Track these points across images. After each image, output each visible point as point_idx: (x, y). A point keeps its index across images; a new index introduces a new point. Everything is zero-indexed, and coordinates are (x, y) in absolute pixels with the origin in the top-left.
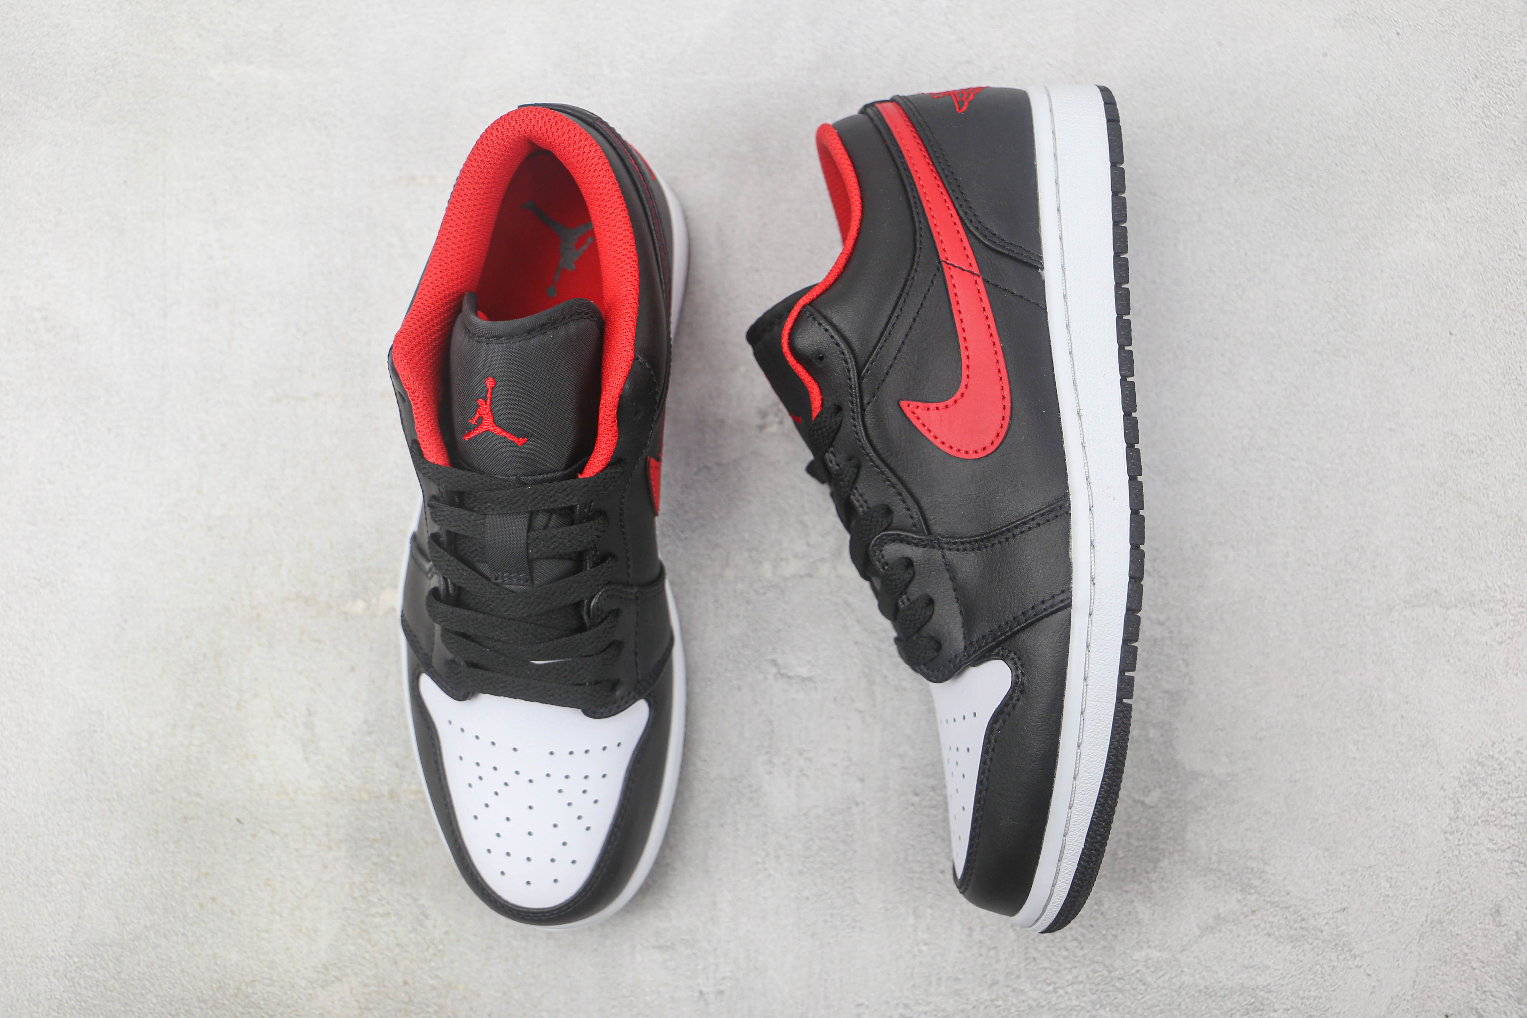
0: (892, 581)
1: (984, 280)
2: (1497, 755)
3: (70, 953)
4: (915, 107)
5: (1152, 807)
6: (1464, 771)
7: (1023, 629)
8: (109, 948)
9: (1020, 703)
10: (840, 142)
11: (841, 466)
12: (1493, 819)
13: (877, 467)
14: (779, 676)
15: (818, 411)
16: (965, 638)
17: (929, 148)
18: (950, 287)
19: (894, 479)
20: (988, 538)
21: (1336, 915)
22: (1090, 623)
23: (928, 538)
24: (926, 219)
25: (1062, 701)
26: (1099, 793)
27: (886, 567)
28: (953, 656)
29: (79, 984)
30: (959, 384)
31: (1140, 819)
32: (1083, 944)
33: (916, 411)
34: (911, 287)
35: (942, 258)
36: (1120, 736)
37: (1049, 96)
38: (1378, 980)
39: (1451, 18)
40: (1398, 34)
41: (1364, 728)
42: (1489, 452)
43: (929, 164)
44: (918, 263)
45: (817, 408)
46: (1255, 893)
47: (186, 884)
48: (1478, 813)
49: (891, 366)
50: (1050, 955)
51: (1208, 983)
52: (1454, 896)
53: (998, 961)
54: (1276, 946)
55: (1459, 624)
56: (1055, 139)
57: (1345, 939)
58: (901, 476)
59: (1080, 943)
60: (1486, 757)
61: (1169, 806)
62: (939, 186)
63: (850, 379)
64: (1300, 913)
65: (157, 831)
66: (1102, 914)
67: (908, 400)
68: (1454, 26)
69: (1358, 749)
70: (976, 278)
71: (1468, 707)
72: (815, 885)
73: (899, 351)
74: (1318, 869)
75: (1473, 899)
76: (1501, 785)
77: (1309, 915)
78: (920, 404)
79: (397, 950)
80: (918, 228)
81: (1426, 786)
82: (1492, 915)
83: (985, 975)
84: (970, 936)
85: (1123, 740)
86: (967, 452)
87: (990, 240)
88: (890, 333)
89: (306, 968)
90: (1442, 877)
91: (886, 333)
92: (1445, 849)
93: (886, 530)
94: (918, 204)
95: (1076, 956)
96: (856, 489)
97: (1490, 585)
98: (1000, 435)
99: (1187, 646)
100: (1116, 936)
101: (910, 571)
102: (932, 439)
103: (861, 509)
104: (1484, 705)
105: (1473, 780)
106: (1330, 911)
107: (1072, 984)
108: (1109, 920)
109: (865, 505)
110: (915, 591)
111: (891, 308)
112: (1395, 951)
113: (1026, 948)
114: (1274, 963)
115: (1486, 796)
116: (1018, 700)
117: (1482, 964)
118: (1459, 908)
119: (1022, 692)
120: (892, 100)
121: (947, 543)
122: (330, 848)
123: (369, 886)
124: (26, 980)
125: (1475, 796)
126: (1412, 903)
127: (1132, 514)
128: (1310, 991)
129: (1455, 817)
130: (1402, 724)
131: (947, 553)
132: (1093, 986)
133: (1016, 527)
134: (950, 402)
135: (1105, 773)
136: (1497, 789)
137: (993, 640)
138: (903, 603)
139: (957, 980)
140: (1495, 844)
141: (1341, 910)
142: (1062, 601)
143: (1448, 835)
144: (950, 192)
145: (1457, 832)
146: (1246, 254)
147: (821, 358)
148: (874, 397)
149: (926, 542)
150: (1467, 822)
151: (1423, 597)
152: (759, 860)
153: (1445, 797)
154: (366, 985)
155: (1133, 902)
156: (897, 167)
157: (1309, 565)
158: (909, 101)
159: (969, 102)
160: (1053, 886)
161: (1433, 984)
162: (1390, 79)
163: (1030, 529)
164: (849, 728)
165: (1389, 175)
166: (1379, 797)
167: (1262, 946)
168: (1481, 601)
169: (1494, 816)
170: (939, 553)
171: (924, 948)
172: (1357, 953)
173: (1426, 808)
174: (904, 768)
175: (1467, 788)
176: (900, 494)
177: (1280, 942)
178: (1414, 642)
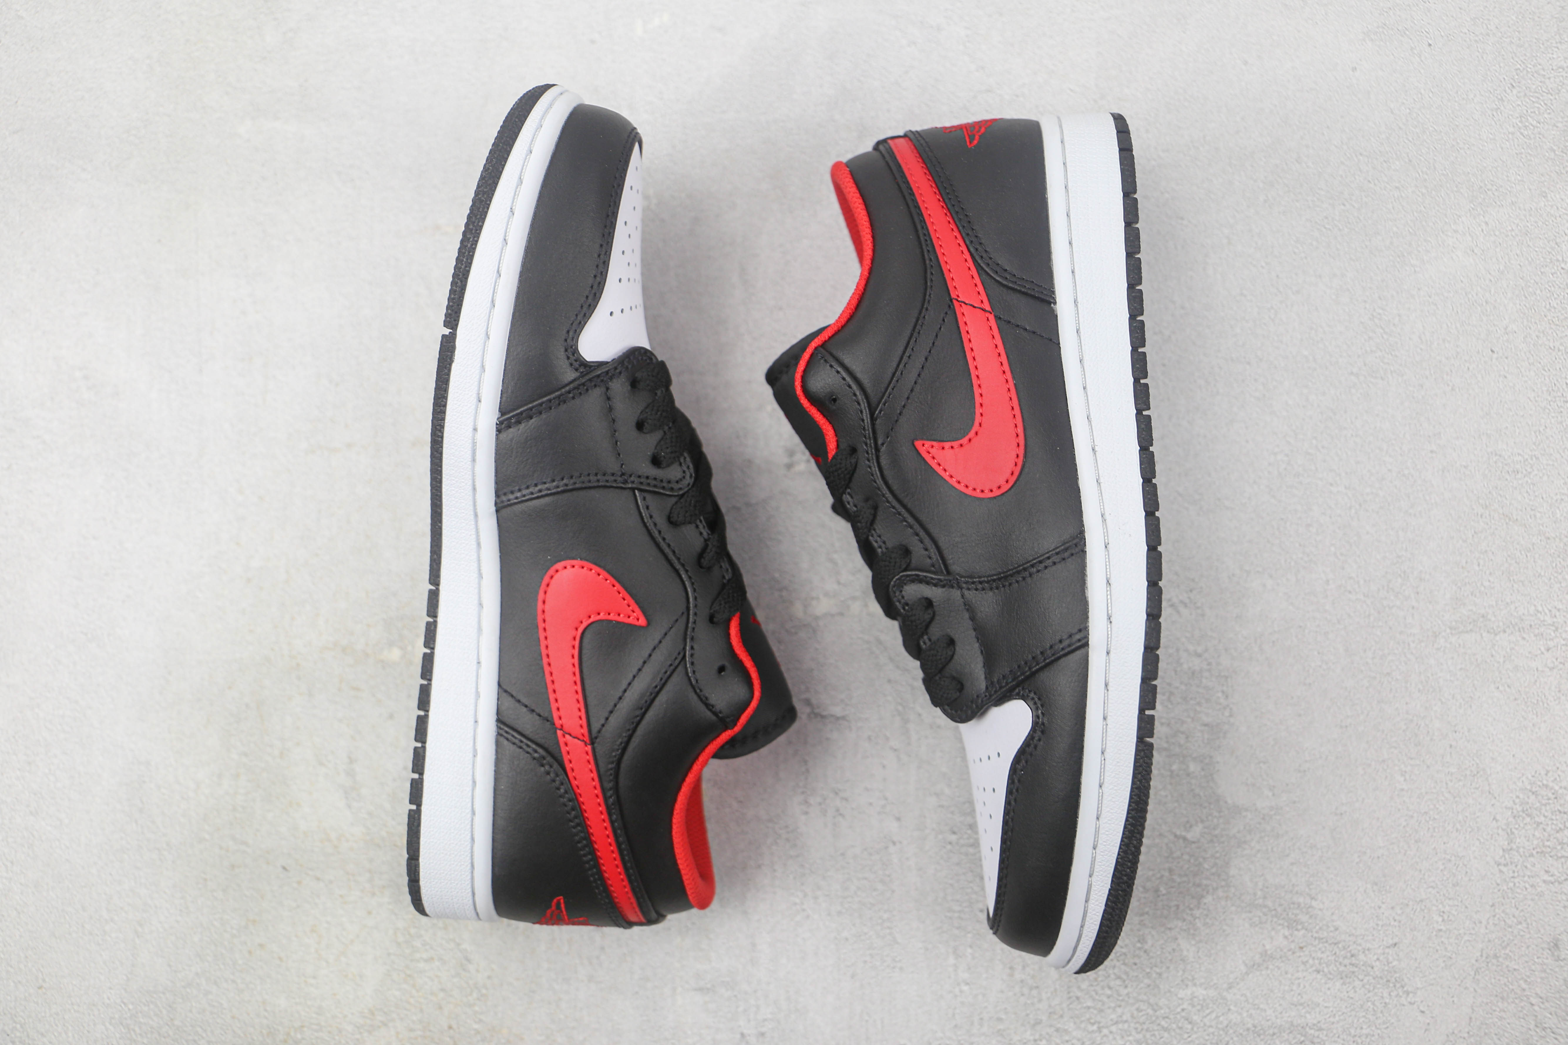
0: (912, 621)
1: (995, 316)
2: (1551, 784)
3: (125, 1001)
4: (926, 142)
5: (1194, 842)
6: (1517, 801)
7: (1042, 669)
8: (162, 995)
9: (1041, 743)
10: (851, 180)
11: (859, 507)
12: (1549, 850)
13: (894, 507)
14: (812, 716)
15: (833, 453)
16: (986, 678)
17: (939, 184)
18: (961, 325)
19: (910, 520)
20: (1006, 577)
21: (1387, 950)
22: (1108, 663)
23: (946, 578)
24: (937, 257)
25: (1083, 741)
26: (1123, 834)
27: (907, 608)
28: (975, 697)
29: (134, 1031)
30: (973, 423)
31: (1182, 854)
32: (1127, 982)
33: (931, 450)
34: (922, 326)
35: (953, 296)
36: (1142, 776)
37: (1061, 126)
38: (1432, 1017)
39: (1485, 27)
40: (1430, 45)
41: (1412, 759)
42: (1536, 472)
43: (939, 200)
44: (929, 301)
45: (833, 450)
46: (1303, 928)
47: (234, 932)
48: (1532, 844)
49: (904, 406)
50: (1093, 993)
51: (1256, 1021)
52: (1510, 930)
53: (1040, 1001)
54: (1326, 983)
55: (1508, 650)
56: (1066, 171)
57: (1397, 975)
58: (918, 516)
59: (1124, 981)
60: (1539, 786)
61: (1212, 841)
62: (949, 222)
63: (863, 420)
64: (1349, 949)
65: (205, 880)
66: (1145, 951)
67: (922, 439)
68: (1488, 35)
69: (1405, 780)
70: (987, 315)
71: (1520, 735)
72: (854, 925)
73: (912, 391)
74: (1367, 903)
75: (1529, 933)
76: (1556, 815)
77: (1359, 951)
78: (935, 443)
79: (442, 995)
80: (928, 266)
81: (1478, 817)
82: (1550, 950)
83: (1027, 1015)
84: (1011, 975)
85: (1145, 779)
86: (982, 491)
87: (1001, 276)
88: (902, 374)
89: (353, 1014)
90: (1497, 910)
91: (898, 373)
92: (1499, 881)
93: (905, 570)
94: (929, 242)
95: (1119, 995)
96: (874, 530)
97: (1540, 609)
98: (1015, 473)
99: (1226, 677)
100: (1160, 974)
101: (930, 611)
102: (947, 478)
103: (879, 550)
104: (1537, 733)
105: (1527, 810)
106: (1380, 946)
107: (1117, 1023)
108: (1152, 957)
109: (883, 546)
110: (936, 631)
111: (902, 348)
112: (1450, 988)
113: (1069, 987)
114: (1324, 1000)
115: (1541, 826)
116: (1040, 740)
117: (1541, 1000)
118: (1516, 942)
119: (1043, 732)
120: (905, 136)
121: (966, 583)
122: (374, 894)
123: (413, 931)
124: (84, 1027)
125: (1529, 827)
126: (1466, 938)
127: (1148, 550)
128: (1362, 1028)
129: (1509, 848)
130: (1451, 753)
131: (966, 592)
132: (1138, 1025)
133: (1032, 566)
134: (964, 441)
135: (1128, 813)
136: (1552, 819)
137: (1013, 680)
138: (925, 643)
139: (1000, 1020)
140: (1552, 876)
141: (1392, 945)
142: (1079, 640)
143: (1502, 868)
144: (961, 228)
145: (1511, 863)
146: (1278, 276)
147: (835, 400)
148: (888, 437)
149: (945, 582)
150: (1522, 853)
151: (1470, 623)
152: (798, 901)
153: (1498, 828)
154: (411, 1030)
155: (1177, 939)
156: (907, 205)
157: (1350, 592)
158: (921, 136)
159: (980, 136)
160: (1082, 927)
161: (1491, 1021)
162: (1423, 92)
163: (1046, 567)
164: (884, 767)
165: (1424, 191)
166: (1429, 829)
167: (1311, 983)
168: (1531, 626)
169: (1549, 847)
170: (958, 593)
171: (965, 988)
172: (1410, 989)
173: (1478, 839)
174: (942, 806)
175: (1521, 818)
176: (917, 535)
177: (1329, 979)
178: (1461, 669)
